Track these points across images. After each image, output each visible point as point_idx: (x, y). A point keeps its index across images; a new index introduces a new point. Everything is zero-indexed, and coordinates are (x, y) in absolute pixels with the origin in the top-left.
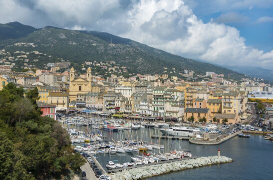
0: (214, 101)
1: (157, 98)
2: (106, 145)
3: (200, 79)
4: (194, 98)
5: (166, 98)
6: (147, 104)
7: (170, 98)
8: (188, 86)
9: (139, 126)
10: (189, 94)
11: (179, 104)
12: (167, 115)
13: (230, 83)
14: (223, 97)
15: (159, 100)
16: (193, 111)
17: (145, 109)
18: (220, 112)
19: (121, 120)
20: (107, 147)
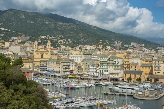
0: (146, 65)
1: (102, 63)
2: (71, 100)
3: (127, 48)
4: (130, 62)
5: (109, 63)
6: (94, 67)
7: (112, 63)
8: (125, 54)
9: (91, 85)
10: (126, 60)
11: (119, 67)
12: (111, 76)
13: (149, 51)
14: (154, 62)
15: (104, 64)
16: (130, 73)
17: (93, 71)
20: (72, 102)
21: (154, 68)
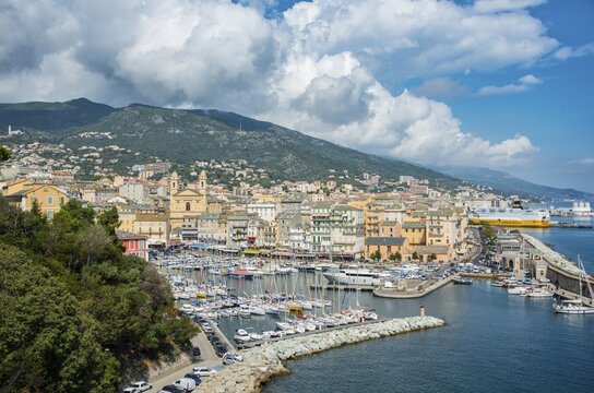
0: (413, 226)
1: (318, 220)
2: (234, 301)
3: (390, 189)
4: (380, 219)
5: (334, 221)
6: (301, 231)
7: (340, 222)
8: (369, 200)
9: (289, 269)
10: (372, 215)
11: (355, 230)
12: (336, 249)
13: (439, 194)
14: (428, 218)
15: (322, 224)
16: (379, 241)
17: (298, 240)
18: (423, 243)
19: (259, 260)
20: (236, 305)
21: (428, 230)
